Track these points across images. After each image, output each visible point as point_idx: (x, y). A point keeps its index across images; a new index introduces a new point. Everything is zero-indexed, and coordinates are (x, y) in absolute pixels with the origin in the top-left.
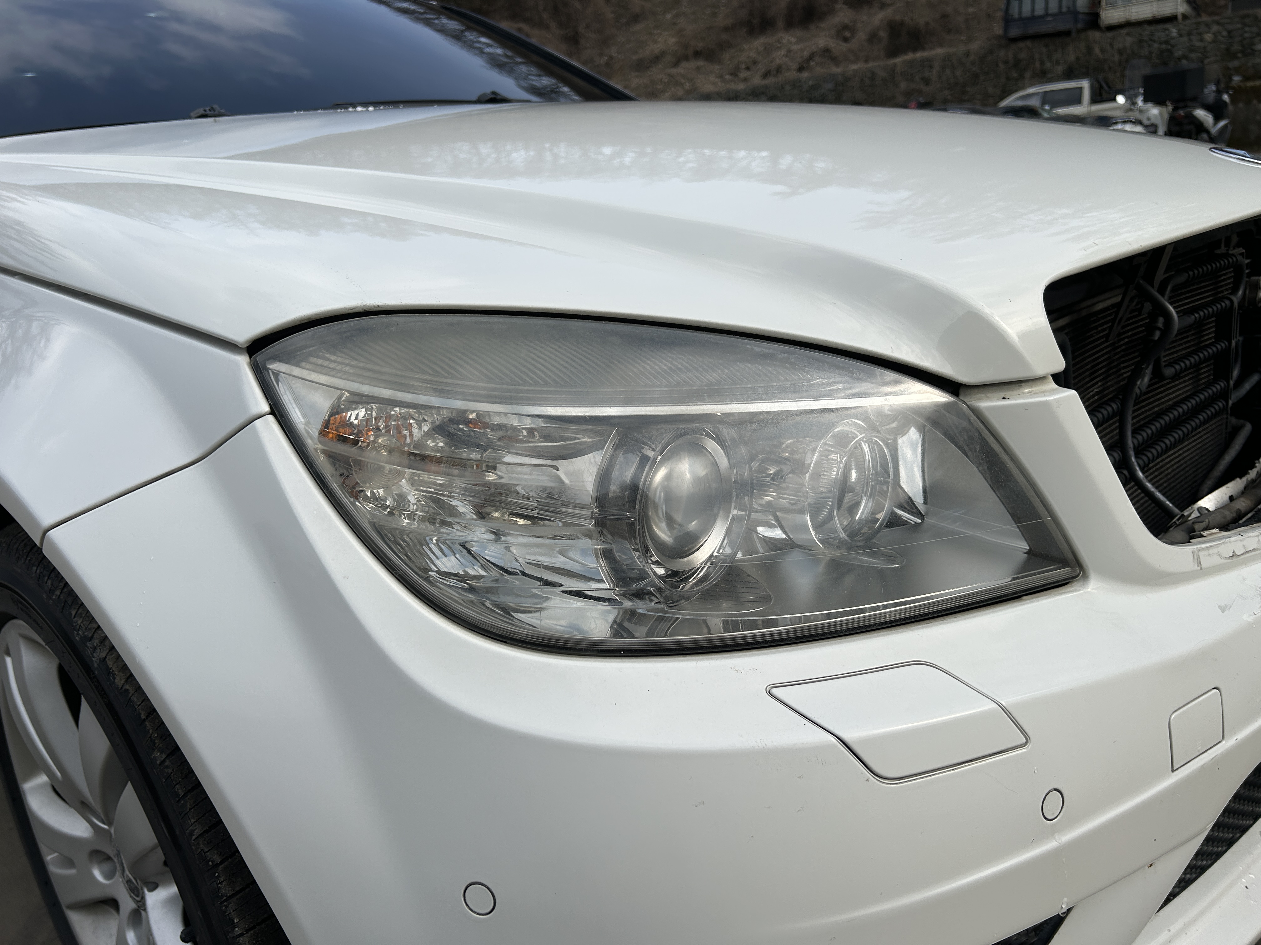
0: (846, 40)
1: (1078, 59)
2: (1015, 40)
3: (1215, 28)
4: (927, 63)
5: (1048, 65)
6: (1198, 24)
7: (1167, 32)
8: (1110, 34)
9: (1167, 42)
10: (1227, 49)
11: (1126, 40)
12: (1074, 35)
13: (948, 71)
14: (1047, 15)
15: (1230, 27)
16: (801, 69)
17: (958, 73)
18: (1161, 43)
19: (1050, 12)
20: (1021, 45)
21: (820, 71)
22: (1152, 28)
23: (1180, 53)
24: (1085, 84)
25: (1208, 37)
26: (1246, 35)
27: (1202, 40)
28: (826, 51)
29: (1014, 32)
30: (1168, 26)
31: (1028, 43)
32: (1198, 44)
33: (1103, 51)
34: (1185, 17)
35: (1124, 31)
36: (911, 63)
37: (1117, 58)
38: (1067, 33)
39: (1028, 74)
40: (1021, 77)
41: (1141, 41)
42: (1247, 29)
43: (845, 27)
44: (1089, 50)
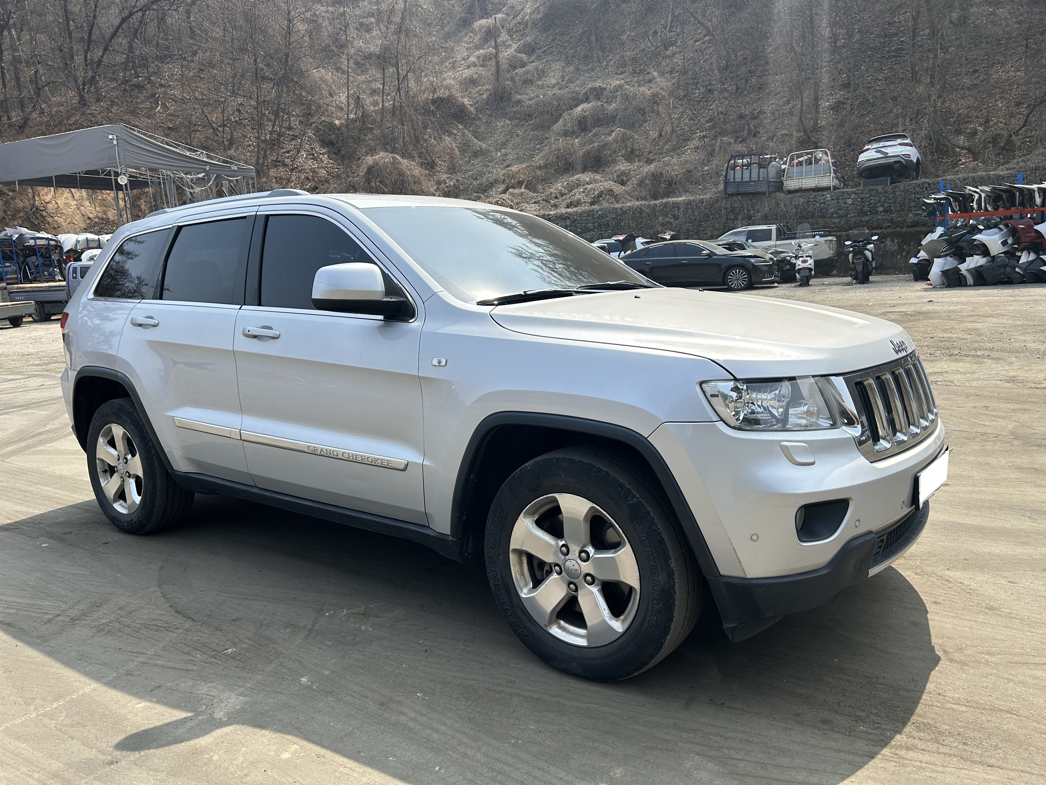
0: (623, 183)
1: (771, 209)
2: (732, 195)
3: (853, 196)
4: (676, 205)
5: (752, 211)
6: (844, 192)
7: (824, 197)
8: (790, 196)
9: (824, 203)
10: (861, 209)
11: (800, 200)
12: (767, 195)
13: (690, 211)
14: (751, 181)
15: (863, 196)
16: (592, 204)
17: (696, 213)
18: (821, 204)
19: (752, 179)
20: (734, 198)
21: (605, 205)
22: (815, 194)
23: (833, 210)
24: (774, 227)
25: (849, 201)
26: (871, 202)
27: (845, 203)
28: (610, 192)
29: (731, 190)
30: (825, 193)
31: (740, 197)
32: (843, 205)
33: (785, 206)
34: (835, 188)
35: (798, 194)
36: (666, 204)
37: (794, 210)
38: (764, 193)
39: (740, 218)
40: (736, 219)
41: (808, 201)
42: (872, 197)
43: (623, 173)
44: (777, 204)
